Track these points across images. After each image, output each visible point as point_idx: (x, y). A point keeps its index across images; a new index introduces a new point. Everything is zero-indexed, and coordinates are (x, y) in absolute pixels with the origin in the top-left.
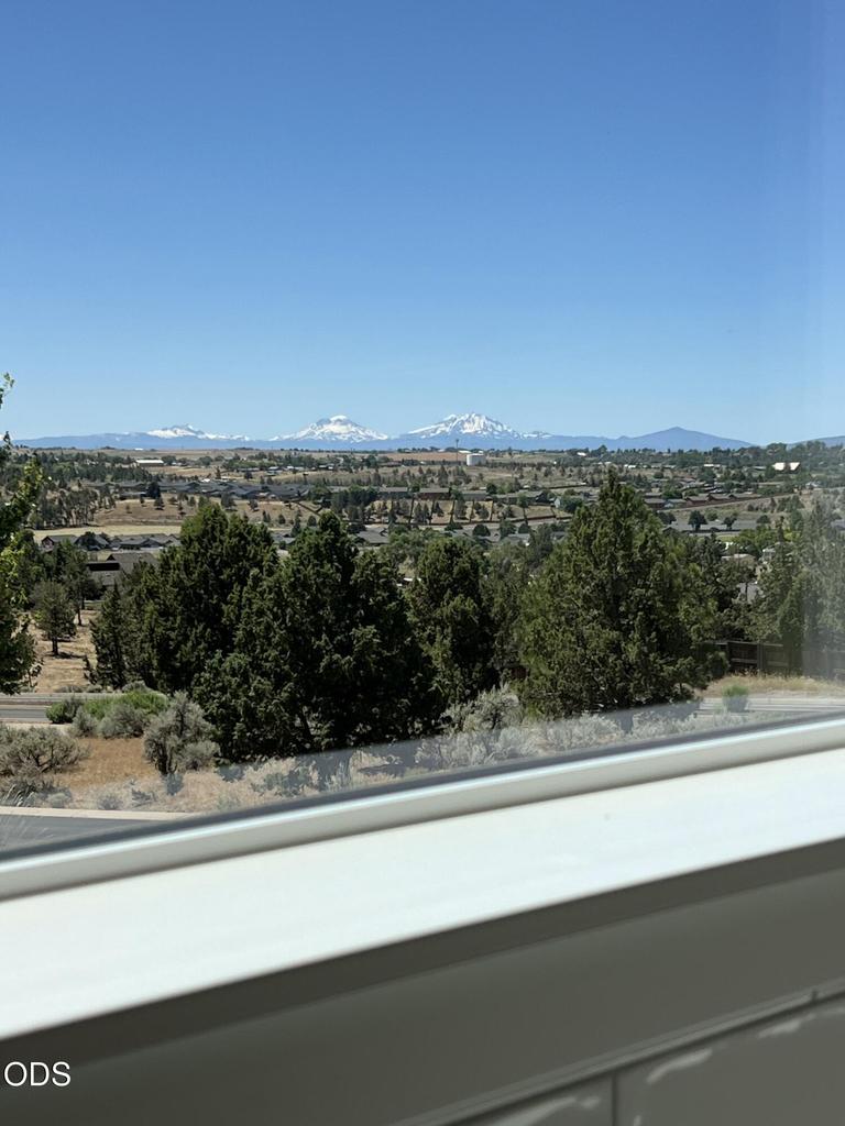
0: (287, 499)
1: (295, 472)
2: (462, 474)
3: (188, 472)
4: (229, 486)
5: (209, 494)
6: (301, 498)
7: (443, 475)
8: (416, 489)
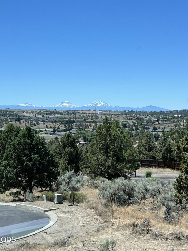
0: (52, 122)
1: (55, 115)
2: (96, 116)
3: (28, 115)
4: (38, 118)
5: (33, 120)
6: (56, 122)
7: (92, 116)
8: (85, 120)
